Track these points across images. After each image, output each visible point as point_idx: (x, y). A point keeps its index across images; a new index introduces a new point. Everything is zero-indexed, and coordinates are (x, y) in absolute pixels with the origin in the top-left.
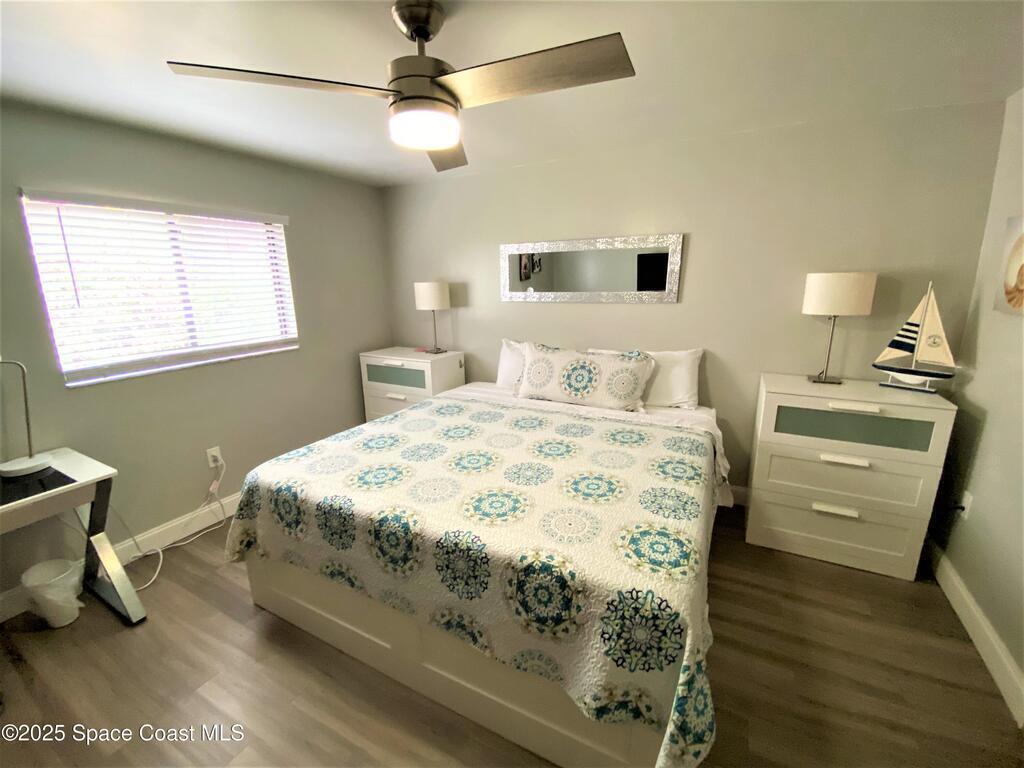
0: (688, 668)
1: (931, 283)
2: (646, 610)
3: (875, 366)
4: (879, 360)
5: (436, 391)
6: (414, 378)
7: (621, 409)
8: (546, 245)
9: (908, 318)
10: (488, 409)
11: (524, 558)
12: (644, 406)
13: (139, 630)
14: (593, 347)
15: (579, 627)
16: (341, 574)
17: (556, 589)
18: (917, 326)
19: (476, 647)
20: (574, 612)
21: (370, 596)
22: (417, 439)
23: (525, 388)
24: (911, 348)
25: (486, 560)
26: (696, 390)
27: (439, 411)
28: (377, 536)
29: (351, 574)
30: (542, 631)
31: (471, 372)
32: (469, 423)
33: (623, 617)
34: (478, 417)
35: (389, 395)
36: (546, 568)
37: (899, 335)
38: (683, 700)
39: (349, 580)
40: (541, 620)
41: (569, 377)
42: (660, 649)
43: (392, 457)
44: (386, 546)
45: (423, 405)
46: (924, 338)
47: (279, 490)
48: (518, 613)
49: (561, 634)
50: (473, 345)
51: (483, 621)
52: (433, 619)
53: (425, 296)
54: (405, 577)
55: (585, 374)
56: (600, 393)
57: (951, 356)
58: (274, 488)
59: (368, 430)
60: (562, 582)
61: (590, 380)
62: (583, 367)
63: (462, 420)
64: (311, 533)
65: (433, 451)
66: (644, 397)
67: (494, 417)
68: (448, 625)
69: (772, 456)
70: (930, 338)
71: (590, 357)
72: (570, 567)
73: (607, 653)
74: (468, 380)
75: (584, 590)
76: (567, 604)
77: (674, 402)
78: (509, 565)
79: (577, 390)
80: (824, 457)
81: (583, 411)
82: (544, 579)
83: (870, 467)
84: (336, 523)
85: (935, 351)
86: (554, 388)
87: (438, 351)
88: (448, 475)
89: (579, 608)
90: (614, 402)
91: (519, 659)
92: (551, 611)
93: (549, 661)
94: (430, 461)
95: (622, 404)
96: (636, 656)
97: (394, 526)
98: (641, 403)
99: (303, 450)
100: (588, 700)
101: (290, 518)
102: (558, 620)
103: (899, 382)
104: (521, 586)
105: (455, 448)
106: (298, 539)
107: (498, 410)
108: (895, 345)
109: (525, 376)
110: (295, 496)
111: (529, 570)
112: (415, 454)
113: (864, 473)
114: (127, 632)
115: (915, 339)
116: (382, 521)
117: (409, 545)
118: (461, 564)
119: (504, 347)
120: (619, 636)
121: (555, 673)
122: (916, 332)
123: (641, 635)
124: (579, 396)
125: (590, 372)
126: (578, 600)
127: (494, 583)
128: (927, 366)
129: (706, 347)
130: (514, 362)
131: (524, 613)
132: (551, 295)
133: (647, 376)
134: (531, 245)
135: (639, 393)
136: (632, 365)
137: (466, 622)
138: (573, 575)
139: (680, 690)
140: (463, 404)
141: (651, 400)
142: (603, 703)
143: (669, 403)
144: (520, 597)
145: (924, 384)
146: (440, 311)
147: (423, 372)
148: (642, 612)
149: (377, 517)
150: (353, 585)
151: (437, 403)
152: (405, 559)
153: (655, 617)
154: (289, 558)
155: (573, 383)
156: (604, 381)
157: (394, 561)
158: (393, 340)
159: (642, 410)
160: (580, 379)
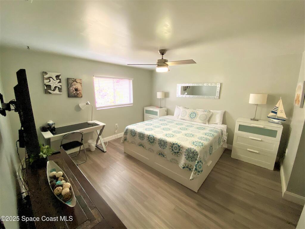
0: (198, 160)
1: (281, 97)
2: (192, 151)
3: (268, 117)
4: (269, 116)
5: (160, 116)
6: (155, 113)
7: (202, 123)
8: (192, 84)
9: (276, 105)
10: (171, 120)
11: (173, 142)
12: (208, 123)
13: (105, 153)
14: (197, 109)
15: (181, 154)
16: (142, 145)
17: (178, 147)
18: (278, 108)
19: (164, 158)
20: (180, 151)
21: (146, 149)
22: (155, 125)
23: (180, 117)
24: (276, 113)
25: (167, 142)
26: (222, 120)
27: (160, 120)
28: (149, 138)
29: (143, 145)
30: (175, 155)
31: (168, 113)
32: (166, 123)
33: (188, 152)
34: (169, 122)
35: (150, 117)
36: (176, 144)
37: (273, 110)
38: (196, 165)
39: (143, 146)
40: (175, 153)
41: (190, 115)
42: (194, 158)
43: (151, 127)
44: (150, 140)
45: (157, 119)
46: (279, 110)
47: (132, 130)
48: (171, 151)
49: (178, 155)
50: (169, 107)
51: (166, 153)
52: (157, 153)
53: (159, 95)
54: (153, 145)
55: (194, 115)
56: (197, 119)
57: (285, 115)
58: (131, 129)
59: (146, 122)
60: (179, 146)
61: (195, 116)
62: (194, 113)
63: (165, 122)
64: (137, 138)
65: (159, 127)
66: (209, 121)
67: (172, 122)
68: (160, 154)
69: (238, 136)
70: (280, 110)
71: (196, 111)
72: (180, 144)
73: (185, 158)
74: (167, 115)
75: (182, 147)
76: (179, 150)
77: (216, 123)
78: (170, 143)
79: (192, 118)
80: (250, 137)
81: (193, 123)
82: (176, 145)
83: (261, 141)
84: (142, 136)
85: (282, 114)
86: (187, 117)
87: (161, 108)
88: (161, 130)
89: (181, 150)
90: (200, 121)
91: (171, 160)
92: (176, 151)
93: (176, 160)
94: (158, 128)
95: (202, 122)
96: (190, 159)
97: (152, 136)
98: (207, 122)
99: (135, 124)
100: (182, 166)
101: (133, 135)
102: (178, 152)
103: (273, 121)
104: (172, 147)
105: (163, 127)
106: (134, 139)
107: (173, 121)
108: (272, 112)
109: (180, 114)
110: (135, 131)
111: (174, 144)
112: (155, 127)
113: (259, 142)
114: (103, 153)
115: (277, 111)
116: (150, 136)
117: (154, 139)
118: (162, 143)
119: (176, 108)
120: (187, 155)
121: (177, 162)
122: (277, 109)
123: (191, 155)
124: (192, 119)
125: (195, 114)
126: (181, 149)
127: (168, 146)
128: (280, 117)
129: (226, 110)
130: (178, 111)
131: (172, 152)
132: (192, 96)
133: (210, 116)
134: (188, 84)
135: (207, 120)
136: (206, 113)
137: (163, 153)
138: (181, 145)
139: (196, 163)
140: (166, 119)
141: (210, 122)
142: (184, 166)
143: (215, 123)
144: (172, 148)
145: (279, 122)
146: (162, 99)
147: (157, 112)
148: (191, 151)
149: (149, 135)
150: (143, 147)
151: (160, 119)
152: (153, 142)
153: (193, 152)
154: (132, 143)
155: (191, 116)
156: (199, 117)
157: (151, 142)
158: (151, 105)
159: (207, 124)
160: (193, 116)
